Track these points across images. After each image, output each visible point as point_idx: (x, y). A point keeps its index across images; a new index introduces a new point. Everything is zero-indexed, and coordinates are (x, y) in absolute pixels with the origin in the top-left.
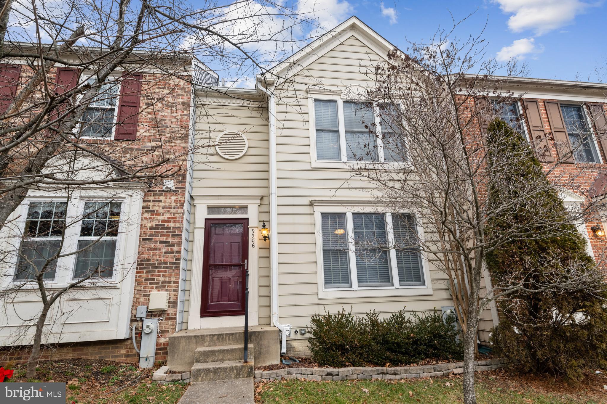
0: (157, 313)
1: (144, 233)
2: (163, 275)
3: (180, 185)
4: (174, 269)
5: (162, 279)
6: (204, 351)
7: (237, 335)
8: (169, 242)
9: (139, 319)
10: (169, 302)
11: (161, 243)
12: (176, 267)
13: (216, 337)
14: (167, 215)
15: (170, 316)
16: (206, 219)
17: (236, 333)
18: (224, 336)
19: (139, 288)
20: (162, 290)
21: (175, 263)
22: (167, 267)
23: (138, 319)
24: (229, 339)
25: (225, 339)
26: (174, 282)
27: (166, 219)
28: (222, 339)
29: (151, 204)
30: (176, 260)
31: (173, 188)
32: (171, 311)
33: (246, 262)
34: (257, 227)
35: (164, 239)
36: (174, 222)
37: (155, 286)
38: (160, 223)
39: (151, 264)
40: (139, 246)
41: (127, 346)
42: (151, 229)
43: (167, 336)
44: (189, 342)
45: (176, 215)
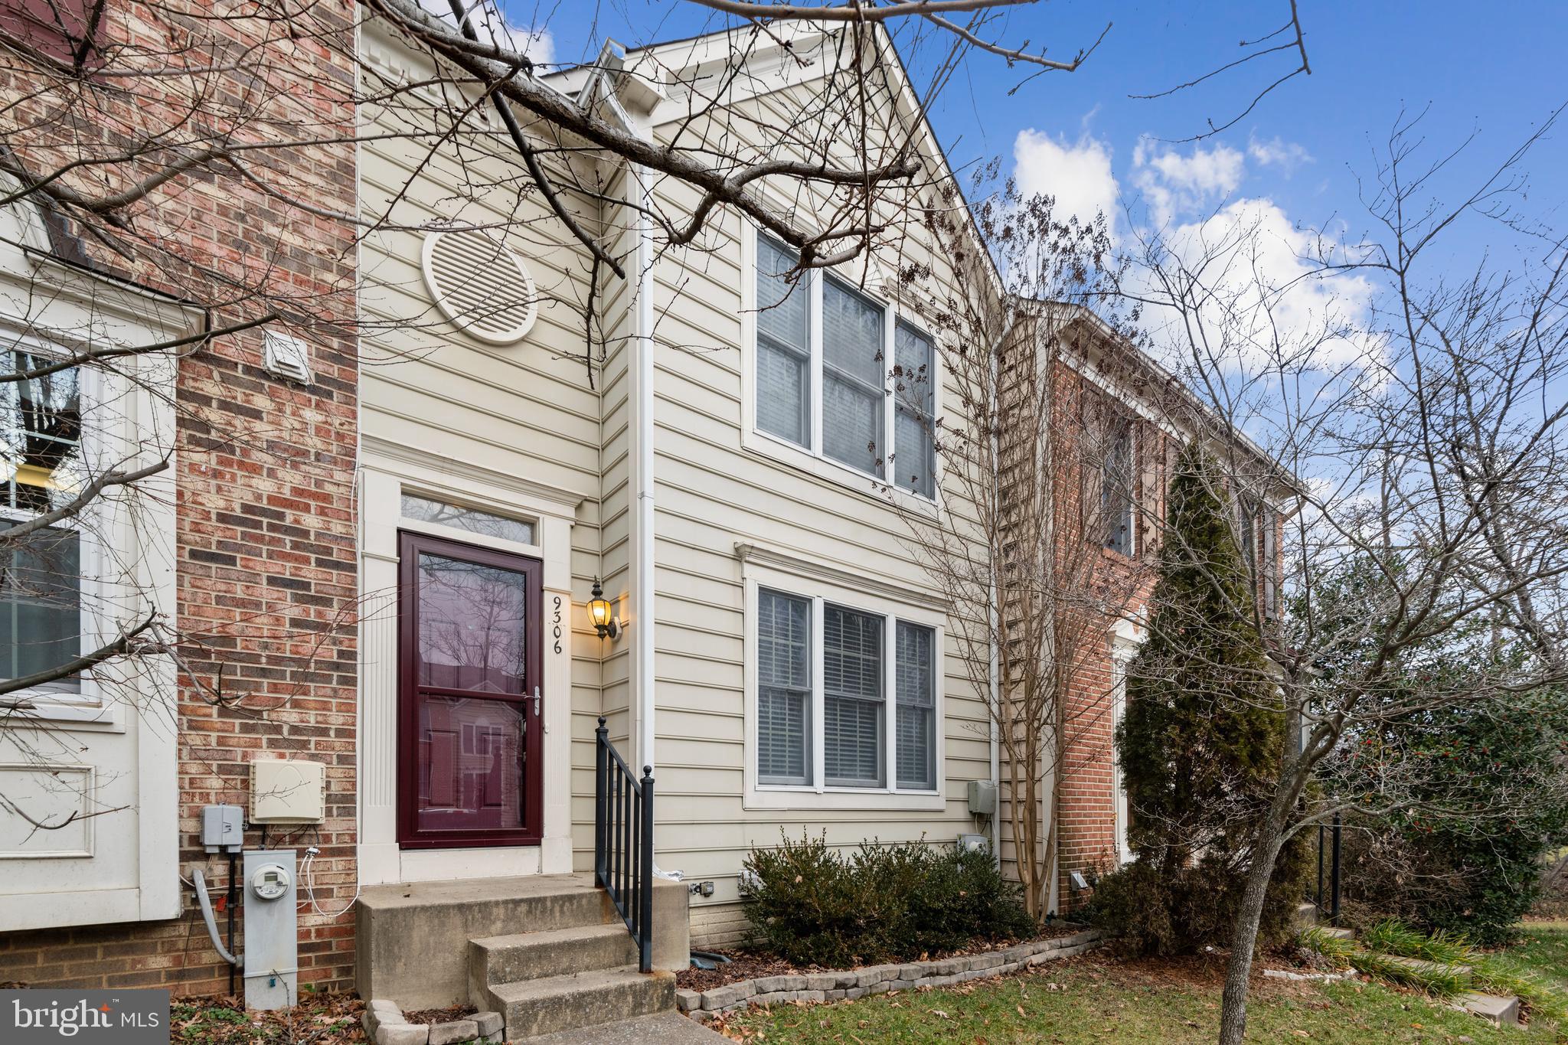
0: (282, 831)
1: (196, 528)
2: (296, 704)
3: (334, 371)
4: (334, 684)
5: (289, 716)
6: (516, 950)
7: (584, 901)
8: (306, 586)
9: (216, 850)
10: (329, 799)
11: (272, 581)
12: (344, 681)
13: (523, 908)
14: (291, 478)
15: (334, 844)
16: (400, 531)
17: (581, 896)
18: (549, 904)
19: (195, 739)
20: (294, 756)
21: (337, 667)
22: (307, 677)
23: (209, 850)
24: (562, 912)
25: (552, 910)
26: (340, 733)
27: (287, 493)
28: (543, 912)
29: (213, 415)
30: (341, 654)
31: (305, 375)
32: (334, 827)
33: (537, 695)
34: (569, 594)
35: (287, 570)
36: (322, 512)
37: (265, 738)
38: (264, 504)
39: (239, 658)
40: (180, 579)
41: (173, 944)
42: (223, 518)
43: (329, 907)
44: (442, 924)
45: (329, 488)
